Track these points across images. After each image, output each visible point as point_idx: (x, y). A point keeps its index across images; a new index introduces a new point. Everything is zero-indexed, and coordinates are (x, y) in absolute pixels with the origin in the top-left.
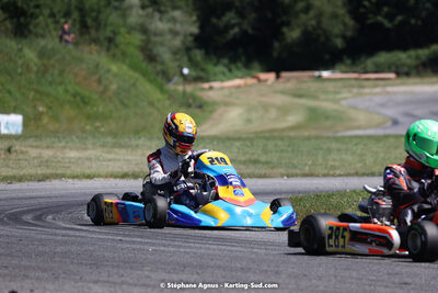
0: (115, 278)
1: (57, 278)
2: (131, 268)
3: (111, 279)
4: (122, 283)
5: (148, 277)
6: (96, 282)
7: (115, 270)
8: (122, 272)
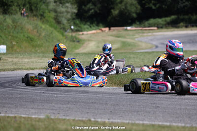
0: (40, 107)
1: (17, 107)
2: (47, 103)
3: (39, 107)
4: (43, 109)
5: (53, 106)
6: (32, 108)
7: (41, 104)
8: (43, 104)
